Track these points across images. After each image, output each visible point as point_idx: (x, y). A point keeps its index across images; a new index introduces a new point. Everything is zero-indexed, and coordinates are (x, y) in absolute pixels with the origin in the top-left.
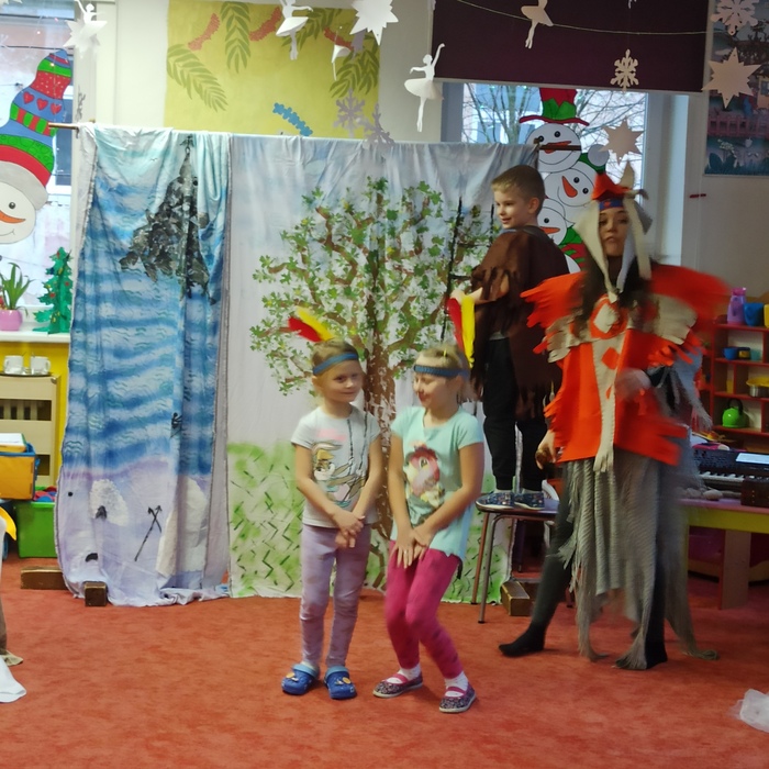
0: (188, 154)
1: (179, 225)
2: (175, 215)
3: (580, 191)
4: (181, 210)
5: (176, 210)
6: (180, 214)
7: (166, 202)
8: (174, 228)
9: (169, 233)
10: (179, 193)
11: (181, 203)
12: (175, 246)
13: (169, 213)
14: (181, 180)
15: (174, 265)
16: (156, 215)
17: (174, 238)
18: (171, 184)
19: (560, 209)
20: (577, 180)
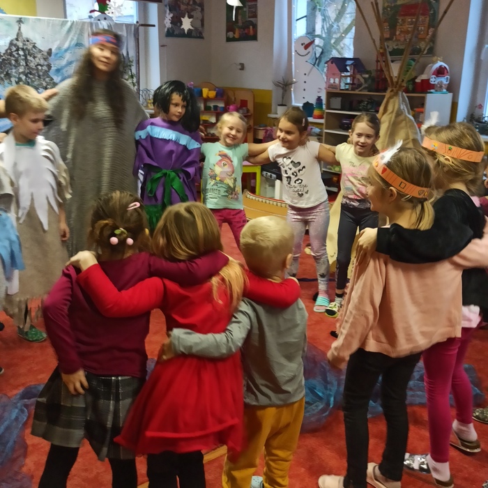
0: (20, 28)
1: (16, 61)
2: (14, 56)
4: (18, 54)
5: (14, 53)
6: (16, 56)
7: (10, 48)
8: (13, 62)
9: (10, 64)
10: (15, 45)
11: (17, 50)
12: (14, 71)
13: (11, 54)
14: (17, 39)
15: (13, 79)
16: (4, 54)
17: (14, 68)
18: (12, 41)
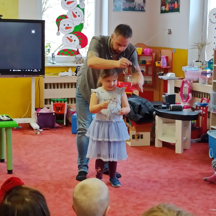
3: (77, 16)
19: (72, 21)
20: (76, 13)
